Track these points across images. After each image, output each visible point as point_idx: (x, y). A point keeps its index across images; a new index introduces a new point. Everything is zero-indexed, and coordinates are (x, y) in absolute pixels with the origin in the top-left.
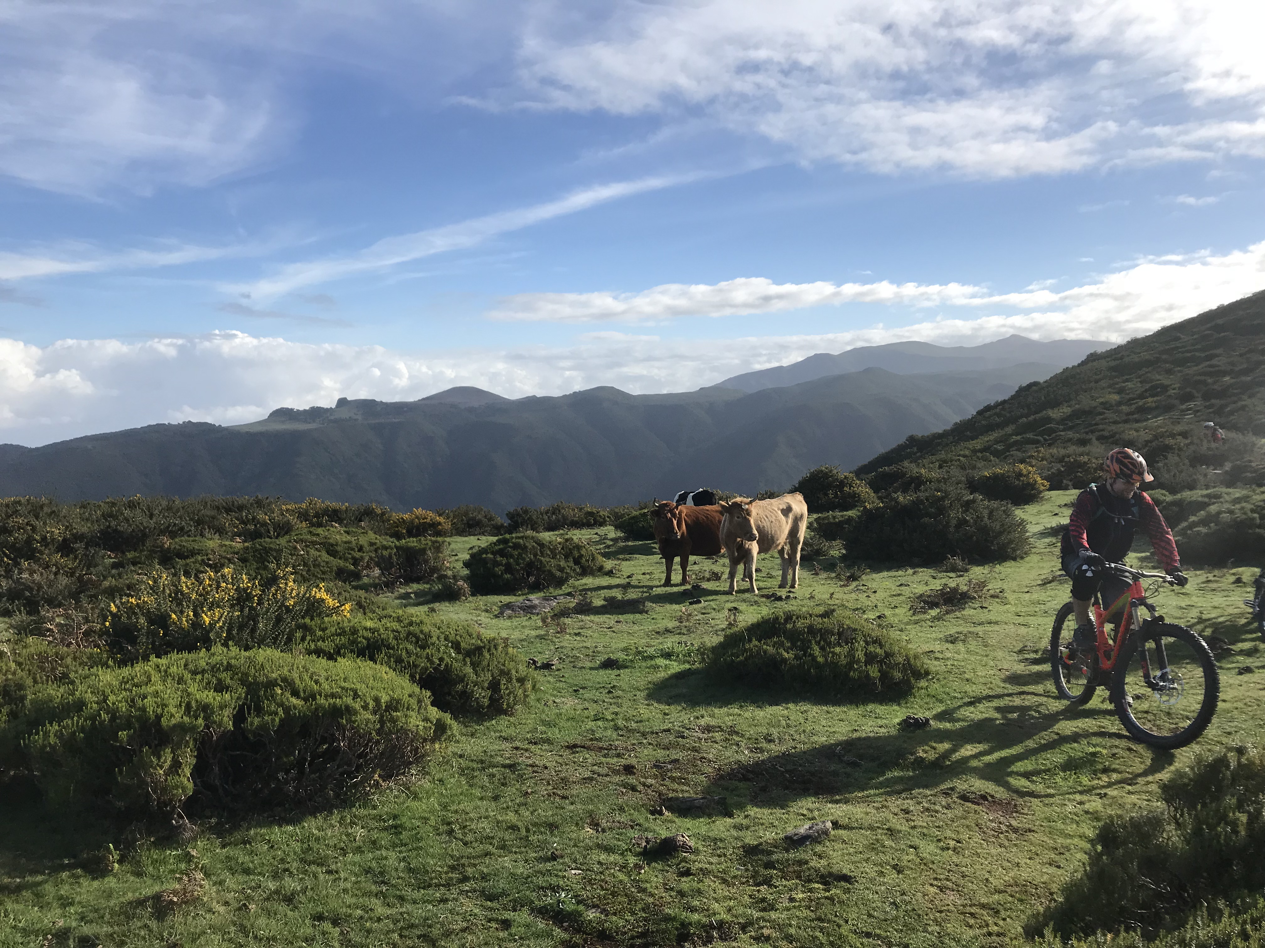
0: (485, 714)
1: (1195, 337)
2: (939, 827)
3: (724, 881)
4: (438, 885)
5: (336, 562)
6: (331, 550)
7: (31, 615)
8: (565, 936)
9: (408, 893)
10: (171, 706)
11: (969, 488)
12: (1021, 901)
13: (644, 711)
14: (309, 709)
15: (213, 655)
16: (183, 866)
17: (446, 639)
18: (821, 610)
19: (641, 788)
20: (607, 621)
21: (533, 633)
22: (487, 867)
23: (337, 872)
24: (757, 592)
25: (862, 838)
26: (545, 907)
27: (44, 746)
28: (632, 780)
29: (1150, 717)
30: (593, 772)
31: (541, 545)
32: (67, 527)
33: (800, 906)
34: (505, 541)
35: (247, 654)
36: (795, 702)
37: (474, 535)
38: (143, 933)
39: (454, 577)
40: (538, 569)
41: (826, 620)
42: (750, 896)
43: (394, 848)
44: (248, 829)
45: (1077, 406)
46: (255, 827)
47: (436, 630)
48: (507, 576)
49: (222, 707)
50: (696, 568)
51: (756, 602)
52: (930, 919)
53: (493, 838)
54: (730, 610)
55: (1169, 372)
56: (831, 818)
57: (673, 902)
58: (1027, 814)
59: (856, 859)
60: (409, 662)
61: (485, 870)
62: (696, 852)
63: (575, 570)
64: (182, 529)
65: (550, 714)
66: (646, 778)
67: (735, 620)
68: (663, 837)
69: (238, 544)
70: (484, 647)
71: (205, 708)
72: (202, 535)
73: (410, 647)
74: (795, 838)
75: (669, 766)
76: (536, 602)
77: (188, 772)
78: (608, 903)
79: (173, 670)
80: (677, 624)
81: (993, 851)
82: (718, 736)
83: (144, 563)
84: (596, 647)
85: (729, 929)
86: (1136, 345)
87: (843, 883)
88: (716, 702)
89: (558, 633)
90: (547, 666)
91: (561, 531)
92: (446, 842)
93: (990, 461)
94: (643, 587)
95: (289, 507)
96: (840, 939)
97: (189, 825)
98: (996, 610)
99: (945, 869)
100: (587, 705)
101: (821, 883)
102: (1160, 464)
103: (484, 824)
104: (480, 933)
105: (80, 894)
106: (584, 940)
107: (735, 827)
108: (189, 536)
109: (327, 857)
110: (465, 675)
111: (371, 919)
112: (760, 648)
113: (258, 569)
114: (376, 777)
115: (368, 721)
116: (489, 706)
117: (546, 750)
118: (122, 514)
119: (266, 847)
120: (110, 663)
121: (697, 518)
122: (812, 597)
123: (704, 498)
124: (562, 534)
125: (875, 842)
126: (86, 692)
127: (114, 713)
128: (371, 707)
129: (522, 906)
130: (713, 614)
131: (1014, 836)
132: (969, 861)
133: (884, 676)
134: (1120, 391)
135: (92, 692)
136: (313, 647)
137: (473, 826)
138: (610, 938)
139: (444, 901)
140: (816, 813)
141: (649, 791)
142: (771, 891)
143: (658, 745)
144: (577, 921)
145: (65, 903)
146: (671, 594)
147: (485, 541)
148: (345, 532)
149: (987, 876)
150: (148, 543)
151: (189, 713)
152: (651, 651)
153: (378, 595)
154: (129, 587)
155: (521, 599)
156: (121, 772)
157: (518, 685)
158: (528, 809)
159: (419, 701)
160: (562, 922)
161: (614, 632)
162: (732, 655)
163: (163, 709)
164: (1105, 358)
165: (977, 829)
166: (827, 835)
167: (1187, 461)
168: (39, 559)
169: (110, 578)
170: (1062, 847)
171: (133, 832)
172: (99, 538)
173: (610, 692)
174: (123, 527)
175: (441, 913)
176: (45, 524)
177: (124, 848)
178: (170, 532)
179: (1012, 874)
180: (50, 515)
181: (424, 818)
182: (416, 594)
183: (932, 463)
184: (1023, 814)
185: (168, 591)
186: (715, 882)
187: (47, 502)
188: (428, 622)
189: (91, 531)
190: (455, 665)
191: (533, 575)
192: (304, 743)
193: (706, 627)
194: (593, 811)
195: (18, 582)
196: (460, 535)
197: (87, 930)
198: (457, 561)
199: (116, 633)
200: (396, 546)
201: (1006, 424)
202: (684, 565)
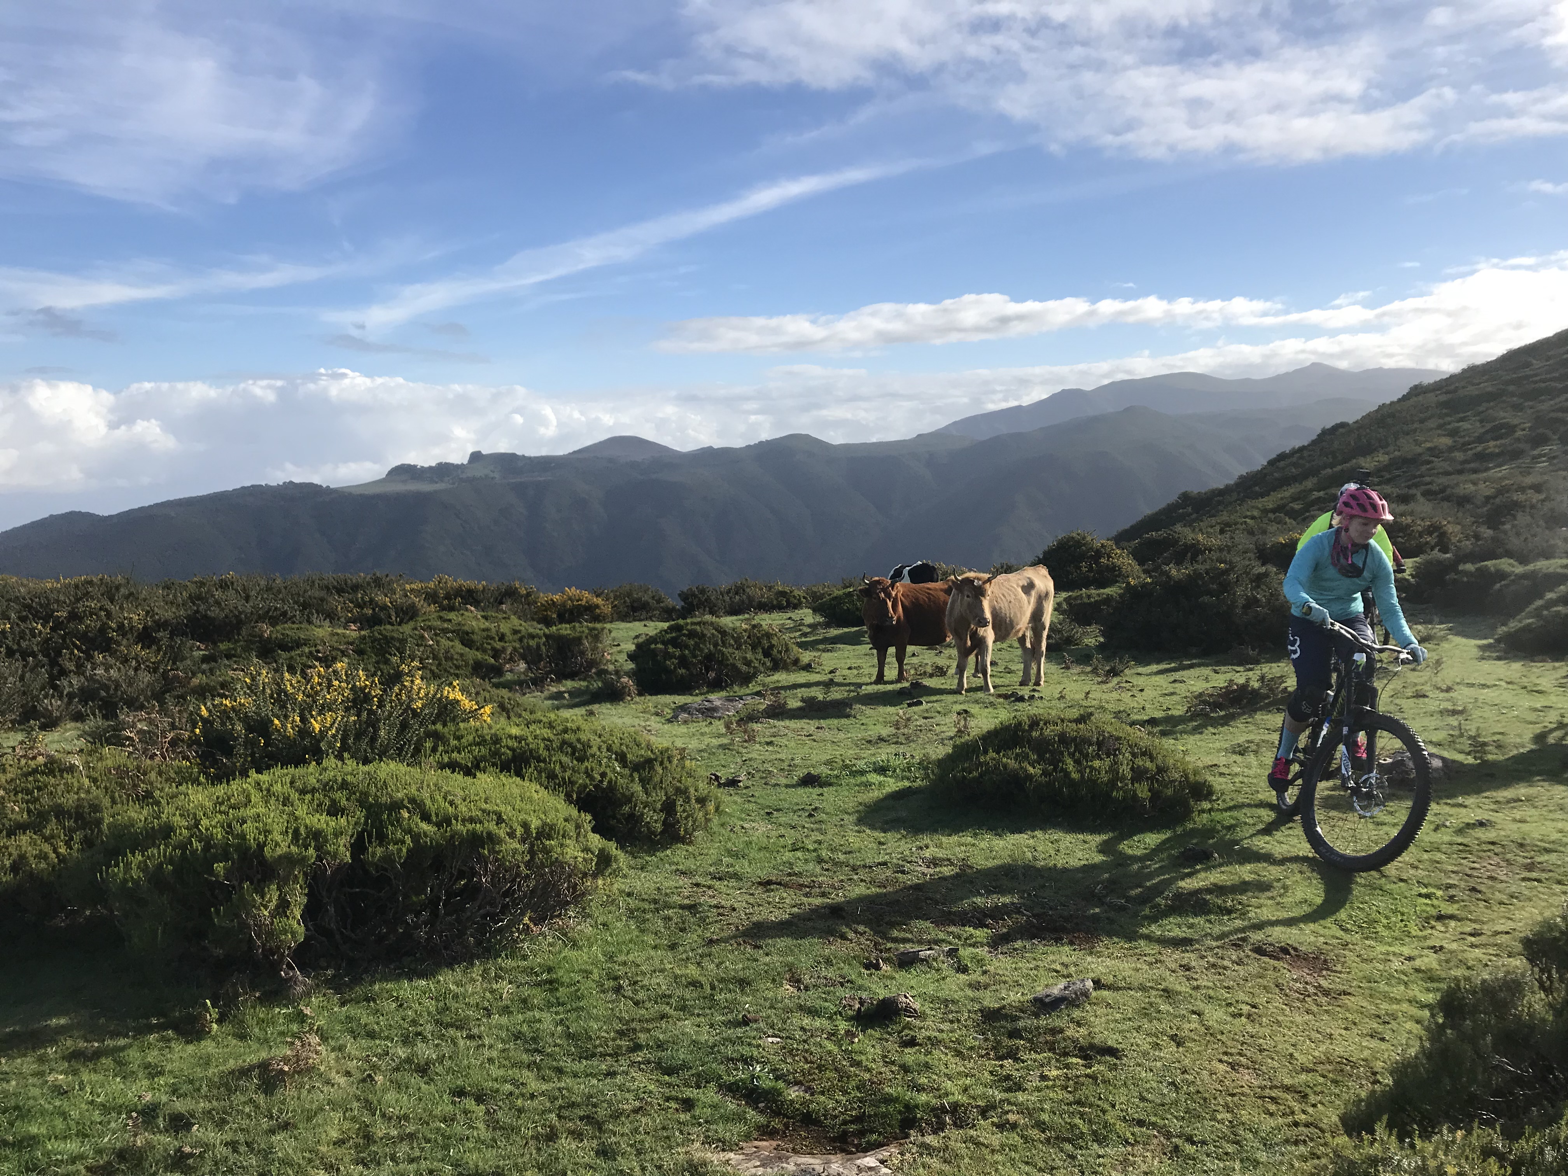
0: (658, 842)
1: (1551, 362)
2: (1228, 988)
3: (958, 1054)
4: (603, 1055)
5: (473, 655)
6: (466, 639)
7: (107, 720)
8: (761, 1119)
9: (568, 1064)
10: (275, 833)
11: (1259, 558)
12: (1335, 1082)
13: (853, 839)
14: (442, 836)
15: (325, 769)
16: (295, 1027)
17: (609, 749)
18: (1075, 713)
19: (850, 935)
20: (806, 726)
21: (715, 742)
22: (664, 1032)
23: (480, 1037)
24: (992, 690)
25: (1131, 1001)
26: (735, 1083)
27: (125, 881)
28: (841, 925)
29: (1498, 849)
30: (793, 916)
31: (723, 632)
32: (148, 612)
33: (1054, 1086)
34: (678, 628)
35: (366, 768)
36: (1043, 829)
37: (640, 620)
38: (247, 1110)
39: (617, 672)
40: (720, 663)
41: (1081, 726)
42: (991, 1072)
43: (549, 1008)
44: (372, 983)
45: (1396, 453)
46: (380, 981)
47: (596, 738)
48: (682, 671)
49: (337, 834)
50: (915, 660)
51: (991, 704)
52: (1219, 1104)
53: (670, 996)
54: (959, 714)
55: (1517, 408)
56: (1092, 975)
57: (895, 1078)
58: (1340, 972)
59: (1125, 1027)
60: (563, 779)
61: (661, 1037)
62: (922, 1016)
63: (764, 664)
64: (284, 614)
65: (737, 843)
66: (858, 923)
67: (965, 727)
68: (881, 998)
69: (353, 632)
70: (655, 759)
71: (317, 835)
72: (310, 622)
73: (565, 759)
74: (1047, 1000)
75: (887, 909)
76: (718, 703)
77: (298, 914)
78: (814, 1080)
79: (277, 788)
80: (893, 730)
81: (1298, 1019)
82: (946, 871)
83: (240, 657)
84: (793, 759)
85: (965, 1113)
86: (1473, 373)
87: (1108, 1058)
88: (944, 828)
89: (746, 741)
90: (733, 783)
91: (747, 616)
92: (613, 1002)
93: (1285, 523)
94: (849, 684)
95: (413, 586)
96: (1104, 1128)
97: (300, 978)
99: (1238, 1041)
100: (782, 831)
101: (1080, 1057)
102: (1507, 527)
103: (659, 979)
104: (656, 1115)
105: (171, 1061)
106: (785, 1125)
107: (970, 985)
108: (293, 623)
109: (467, 1018)
110: (633, 794)
111: (523, 1095)
112: (998, 762)
113: (377, 662)
114: (526, 920)
115: (515, 851)
116: (663, 833)
117: (733, 887)
118: (213, 596)
119: (394, 1005)
120: (202, 779)
121: (917, 599)
122: (1062, 697)
123: (923, 574)
124: (748, 619)
125: (1147, 1006)
126: (174, 815)
127: (207, 841)
128: (518, 833)
129: (708, 1082)
130: (939, 719)
131: (1324, 1000)
132: (1267, 1031)
133: (1155, 795)
134: (1453, 433)
135: (180, 815)
136: (446, 760)
137: (646, 982)
138: (817, 1122)
139: (611, 1074)
140: (1072, 969)
141: (862, 940)
142: (1017, 1066)
143: (872, 882)
144: (776, 1101)
145: (153, 1072)
146: (886, 693)
147: (654, 628)
148: (483, 617)
149: (1291, 1050)
150: (244, 632)
151: (298, 841)
152: (861, 764)
153: (524, 694)
154: (223, 685)
155: (699, 699)
156: (217, 911)
157: (697, 806)
158: (712, 962)
159: (578, 827)
160: (757, 1102)
161: (814, 740)
162: (964, 770)
163: (266, 836)
164: (1433, 390)
165: (1277, 991)
166: (1087, 997)
167: (1542, 523)
168: (116, 651)
169: (200, 675)
170: (1387, 1014)
171: (234, 985)
172: (186, 625)
173: (811, 815)
174: (214, 612)
175: (608, 1089)
176: (122, 608)
177: (224, 1005)
178: (271, 618)
179: (1323, 1048)
180: (127, 597)
181: (586, 971)
182: (570, 693)
183: (1212, 527)
184: (1336, 972)
185: (268, 691)
186: (946, 1054)
187: (123, 581)
188: (586, 728)
189: (176, 617)
190: (621, 781)
191: (713, 670)
192: (437, 878)
193: (929, 735)
194: (793, 964)
195: (91, 679)
196: (623, 621)
197: (180, 1106)
198: (620, 652)
199: (208, 743)
200: (545, 635)
201: (1305, 476)
202: (900, 658)
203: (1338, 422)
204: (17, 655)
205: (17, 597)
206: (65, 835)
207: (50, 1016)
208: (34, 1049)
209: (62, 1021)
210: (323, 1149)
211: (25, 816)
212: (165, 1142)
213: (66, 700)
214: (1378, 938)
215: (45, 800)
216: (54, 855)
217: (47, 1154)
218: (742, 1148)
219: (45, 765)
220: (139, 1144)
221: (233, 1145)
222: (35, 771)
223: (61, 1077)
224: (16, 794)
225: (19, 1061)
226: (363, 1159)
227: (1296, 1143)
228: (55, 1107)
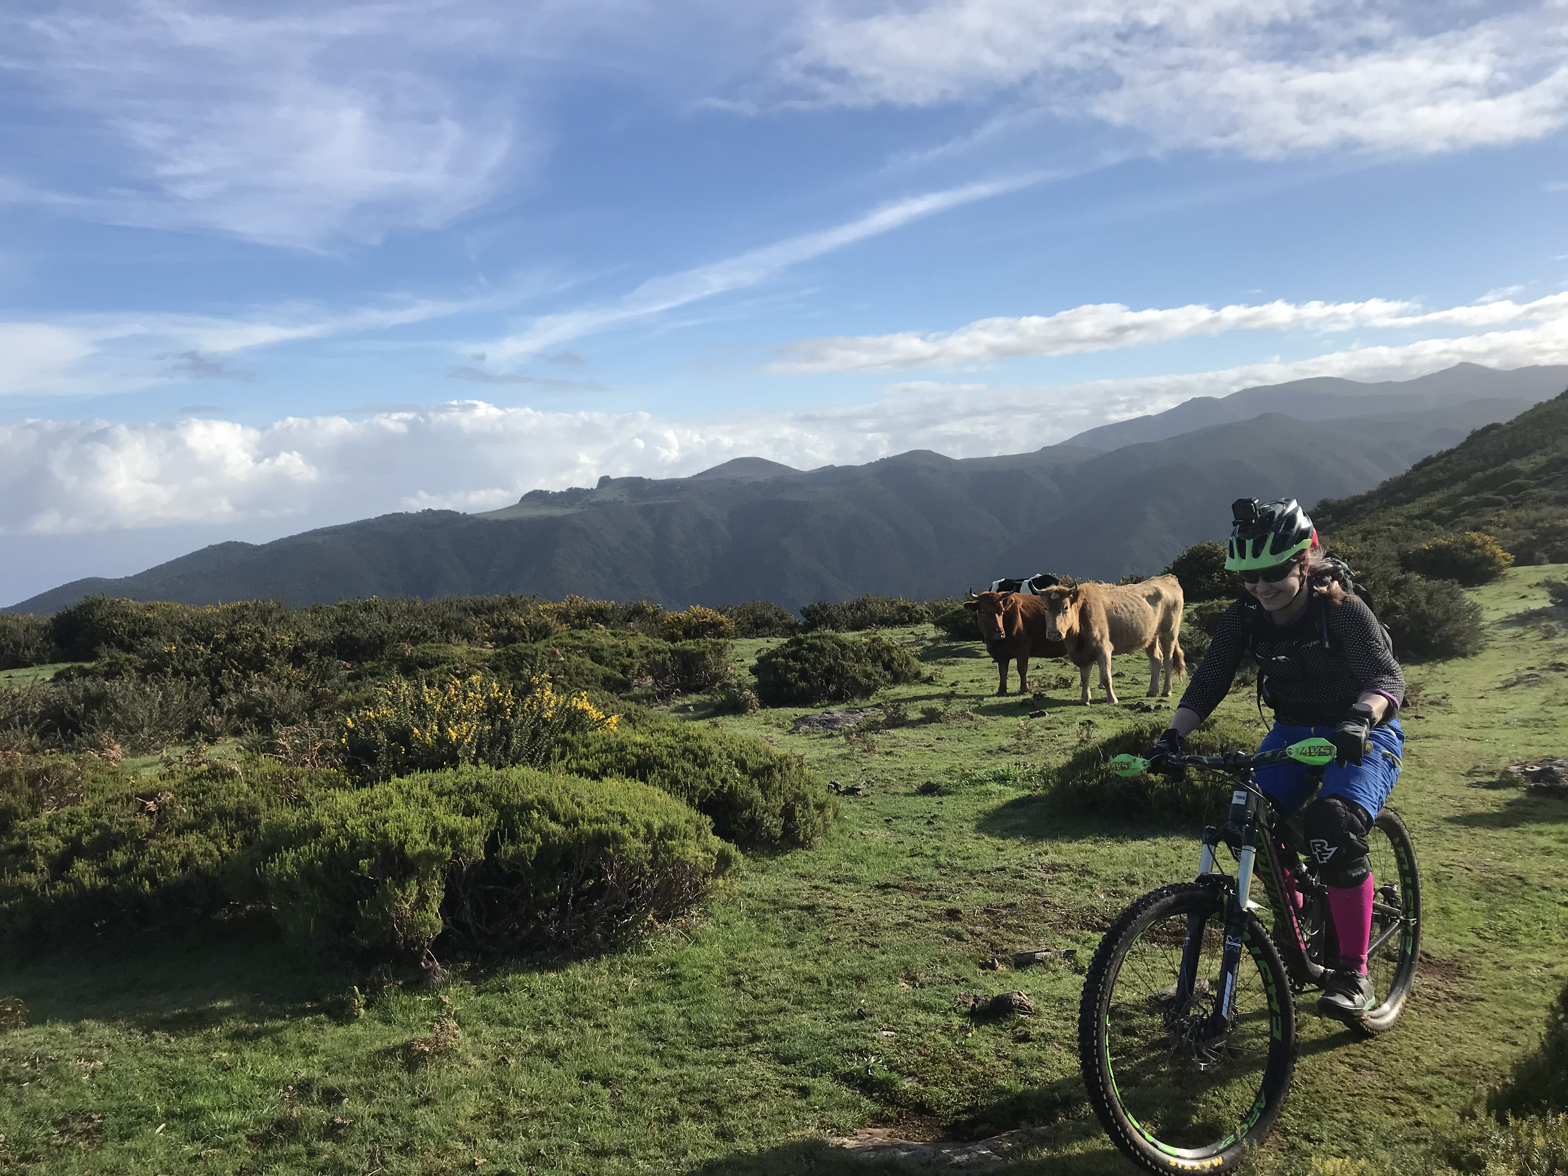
0: (778, 847)
3: (1072, 1049)
4: (723, 1045)
5: (602, 670)
6: (596, 656)
7: (263, 733)
8: (875, 1108)
9: (689, 1052)
10: (415, 832)
11: (1402, 565)
12: (1462, 1084)
13: (972, 845)
14: (570, 836)
15: (461, 773)
16: (435, 1014)
17: (729, 756)
19: (967, 936)
20: (925, 737)
21: (835, 752)
22: (782, 1025)
23: (606, 1027)
24: (1116, 701)
25: (1249, 1002)
26: (850, 1073)
27: (280, 875)
28: (957, 927)
30: (910, 917)
31: (843, 646)
32: (298, 634)
34: (798, 643)
35: (499, 772)
36: (1166, 836)
37: (763, 636)
38: (392, 1086)
39: (739, 685)
40: (840, 676)
41: (1205, 733)
43: (672, 1000)
44: (506, 975)
45: (1555, 454)
46: (513, 973)
47: (717, 745)
48: (803, 684)
49: (473, 833)
50: (1039, 673)
51: (1116, 714)
52: (1339, 1103)
53: (788, 991)
54: (1082, 724)
56: (1209, 975)
57: (1008, 1072)
58: (1475, 979)
60: (686, 784)
61: (779, 1028)
62: (1037, 1013)
63: (884, 677)
64: (424, 634)
65: (856, 848)
66: (975, 925)
67: (1088, 737)
68: (995, 995)
69: (488, 650)
70: (774, 766)
71: (453, 834)
72: (448, 641)
73: (688, 766)
74: (1163, 999)
75: (1004, 912)
76: (838, 715)
77: (436, 907)
78: (927, 1071)
79: (417, 790)
80: (1014, 741)
82: (1065, 876)
83: (384, 674)
84: (912, 769)
85: (1077, 1105)
88: (1063, 835)
89: (865, 751)
90: (852, 791)
91: (868, 631)
92: (732, 995)
93: (1432, 529)
94: (971, 697)
95: (547, 607)
97: (439, 968)
98: (1436, 721)
100: (901, 837)
103: (778, 975)
104: (773, 1101)
105: (324, 1041)
106: (898, 1113)
108: (433, 642)
109: (595, 1008)
110: (752, 799)
111: (646, 1080)
113: (512, 678)
114: (650, 917)
115: (639, 850)
116: (781, 838)
117: (851, 890)
118: (358, 617)
119: (526, 995)
120: (348, 783)
121: (1036, 609)
124: (869, 634)
126: (323, 815)
127: (353, 840)
128: (641, 833)
129: (823, 1072)
130: (1061, 729)
131: (1454, 1005)
135: (328, 815)
136: (574, 766)
137: (765, 977)
138: (930, 1112)
139: (730, 1062)
141: (979, 941)
143: (990, 886)
144: (889, 1091)
145: (308, 1051)
146: (1007, 705)
147: (775, 643)
148: (611, 634)
149: (1417, 1054)
150: (387, 652)
151: (435, 839)
152: (980, 774)
153: (652, 707)
154: (368, 701)
155: (820, 711)
156: (363, 904)
157: (816, 812)
158: (830, 959)
159: (699, 828)
160: (871, 1092)
161: (934, 751)
162: (1084, 777)
163: (406, 835)
166: (1204, 996)
168: (270, 670)
169: (346, 691)
170: (1521, 1019)
171: (379, 974)
172: (333, 647)
173: (929, 823)
174: (359, 633)
175: (729, 1077)
176: (274, 630)
177: (371, 992)
178: (412, 637)
179: (1451, 1052)
180: (279, 621)
181: (708, 967)
182: (695, 706)
183: (1353, 535)
184: (1470, 978)
185: (409, 703)
186: (1060, 1050)
187: (275, 606)
188: (708, 737)
189: (324, 639)
190: (741, 787)
191: (833, 683)
192: (566, 876)
193: (1051, 745)
194: (909, 962)
195: (248, 696)
196: (746, 637)
197: (332, 1081)
198: (743, 667)
199: (353, 751)
200: (670, 650)
201: (1453, 481)
202: (1022, 669)
203: (1491, 423)
204: (182, 675)
205: (181, 622)
206: (228, 835)
207: (215, 999)
208: (200, 1029)
209: (227, 1004)
210: (461, 1123)
211: (192, 817)
212: (319, 1114)
213: (226, 716)
214: (1516, 945)
215: (210, 802)
216: (217, 853)
217: (212, 1123)
218: (856, 1134)
219: (209, 771)
220: (295, 1114)
221: (380, 1118)
222: (200, 776)
223: (225, 1055)
224: (184, 797)
225: (187, 1040)
226: (498, 1133)
227: (1417, 1142)
228: (219, 1082)
